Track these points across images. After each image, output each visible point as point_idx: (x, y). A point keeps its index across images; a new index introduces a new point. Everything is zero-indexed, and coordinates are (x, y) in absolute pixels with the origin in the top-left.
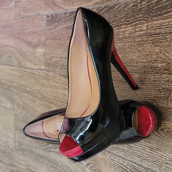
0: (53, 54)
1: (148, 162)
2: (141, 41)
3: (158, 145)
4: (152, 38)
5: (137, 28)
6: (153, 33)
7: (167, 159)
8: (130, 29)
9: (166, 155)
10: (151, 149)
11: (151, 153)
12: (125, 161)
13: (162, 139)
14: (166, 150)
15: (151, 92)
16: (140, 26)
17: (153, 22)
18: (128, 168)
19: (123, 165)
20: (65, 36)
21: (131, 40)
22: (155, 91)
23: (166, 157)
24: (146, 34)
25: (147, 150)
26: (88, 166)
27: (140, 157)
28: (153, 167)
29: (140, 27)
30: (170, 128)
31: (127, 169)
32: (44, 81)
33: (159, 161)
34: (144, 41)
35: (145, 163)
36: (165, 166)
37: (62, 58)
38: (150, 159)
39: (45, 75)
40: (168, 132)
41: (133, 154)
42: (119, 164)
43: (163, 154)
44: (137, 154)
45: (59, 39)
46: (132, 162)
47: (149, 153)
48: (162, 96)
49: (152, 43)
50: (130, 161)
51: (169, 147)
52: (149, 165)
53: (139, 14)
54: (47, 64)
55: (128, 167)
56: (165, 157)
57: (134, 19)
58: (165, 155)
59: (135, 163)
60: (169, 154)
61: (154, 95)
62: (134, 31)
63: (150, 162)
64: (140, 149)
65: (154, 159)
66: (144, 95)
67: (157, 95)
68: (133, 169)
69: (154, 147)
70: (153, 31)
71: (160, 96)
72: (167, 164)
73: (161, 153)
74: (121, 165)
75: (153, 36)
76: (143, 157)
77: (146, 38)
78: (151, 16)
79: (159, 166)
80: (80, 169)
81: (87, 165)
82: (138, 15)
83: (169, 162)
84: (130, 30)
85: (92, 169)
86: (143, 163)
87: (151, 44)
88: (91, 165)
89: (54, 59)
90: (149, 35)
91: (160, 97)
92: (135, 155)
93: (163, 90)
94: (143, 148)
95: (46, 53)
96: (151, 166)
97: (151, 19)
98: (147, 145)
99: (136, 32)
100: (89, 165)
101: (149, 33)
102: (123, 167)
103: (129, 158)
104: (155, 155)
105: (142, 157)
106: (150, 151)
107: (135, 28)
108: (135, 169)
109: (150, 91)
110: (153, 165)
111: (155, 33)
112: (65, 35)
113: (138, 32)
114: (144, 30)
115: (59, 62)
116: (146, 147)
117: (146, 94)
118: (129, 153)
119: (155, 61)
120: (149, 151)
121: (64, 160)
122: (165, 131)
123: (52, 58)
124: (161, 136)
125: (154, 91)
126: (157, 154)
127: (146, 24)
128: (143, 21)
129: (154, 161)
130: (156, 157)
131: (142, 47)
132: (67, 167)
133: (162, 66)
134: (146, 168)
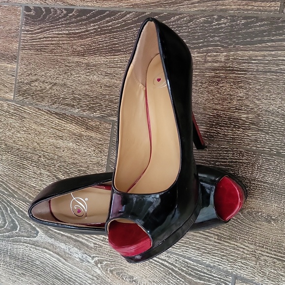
0: (35, 75)
1: (213, 257)
2: (214, 77)
3: (231, 232)
4: (235, 75)
5: (209, 56)
6: (236, 68)
7: (246, 252)
8: (196, 56)
9: (244, 247)
10: (220, 237)
11: (219, 243)
12: (171, 256)
13: (240, 223)
14: (245, 239)
15: (226, 154)
16: (215, 54)
17: (238, 52)
18: (176, 267)
19: (168, 262)
20: (64, 49)
21: (197, 73)
22: (234, 154)
23: (244, 248)
24: (224, 68)
25: (213, 239)
26: (99, 265)
27: (199, 249)
28: (221, 264)
29: (215, 56)
30: (254, 209)
31: (175, 269)
32: (11, 121)
33: (232, 256)
34: (219, 77)
35: (207, 258)
36: (241, 262)
37: (55, 84)
38: (216, 252)
39: (14, 110)
40: (250, 213)
41: (187, 245)
42: (160, 261)
43: (238, 245)
44: (194, 245)
45: (51, 51)
46: (184, 257)
47: (216, 244)
48: (244, 161)
49: (234, 82)
50: (181, 256)
51: (250, 235)
52: (214, 261)
53: (214, 36)
54: (19, 91)
55: (176, 265)
56: (242, 250)
57: (205, 42)
58: (242, 246)
59: (189, 258)
60: (248, 245)
61: (231, 159)
62: (203, 60)
63: (216, 256)
64: (200, 237)
65: (223, 252)
66: (213, 158)
67: (237, 159)
68: (185, 267)
69: (225, 235)
70: (235, 65)
71: (241, 161)
72: (245, 259)
73: (236, 243)
74: (163, 262)
75: (236, 72)
76: (205, 249)
77: (224, 73)
78: (234, 42)
79: (230, 262)
80: (81, 271)
81: (96, 263)
82: (212, 37)
83: (248, 256)
84: (197, 58)
85: (107, 270)
86: (203, 259)
87: (232, 84)
88: (105, 263)
89: (37, 85)
90: (230, 70)
91: (241, 163)
92: (190, 247)
93: (246, 153)
94: (205, 236)
95: (19, 71)
96: (218, 262)
97: (234, 47)
98: (213, 232)
99: (207, 63)
100: (101, 263)
101: (229, 67)
102: (167, 264)
103: (179, 251)
104: (225, 246)
105: (202, 249)
106: (218, 241)
107: (206, 55)
108: (189, 267)
109: (225, 152)
110: (222, 261)
111: (239, 68)
112: (65, 46)
113: (210, 62)
114: (221, 62)
115: (48, 91)
116: (212, 235)
117: (216, 156)
118: (181, 244)
119: (236, 109)
120: (216, 240)
121: (48, 256)
122: (245, 212)
123: (32, 81)
124: (239, 219)
125: (231, 153)
126: (229, 245)
127: (226, 53)
128: (220, 48)
129: (224, 256)
130: (226, 250)
131: (216, 87)
132: (54, 267)
133: (247, 118)
134: (209, 266)
